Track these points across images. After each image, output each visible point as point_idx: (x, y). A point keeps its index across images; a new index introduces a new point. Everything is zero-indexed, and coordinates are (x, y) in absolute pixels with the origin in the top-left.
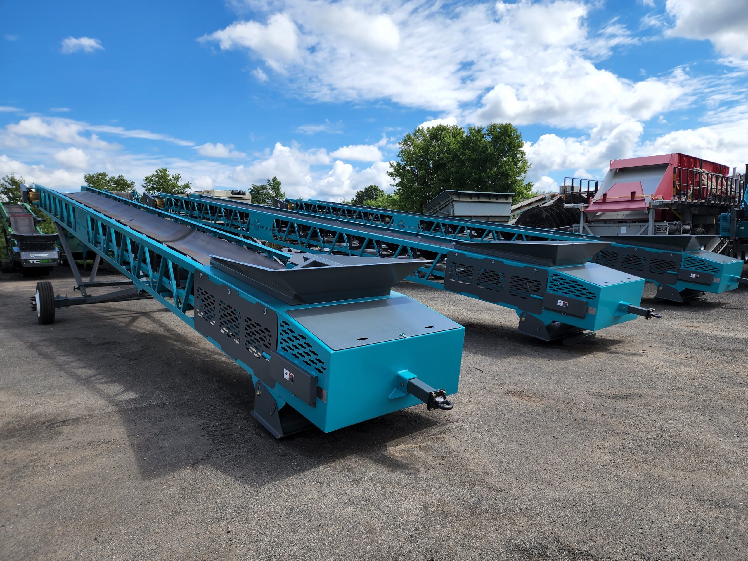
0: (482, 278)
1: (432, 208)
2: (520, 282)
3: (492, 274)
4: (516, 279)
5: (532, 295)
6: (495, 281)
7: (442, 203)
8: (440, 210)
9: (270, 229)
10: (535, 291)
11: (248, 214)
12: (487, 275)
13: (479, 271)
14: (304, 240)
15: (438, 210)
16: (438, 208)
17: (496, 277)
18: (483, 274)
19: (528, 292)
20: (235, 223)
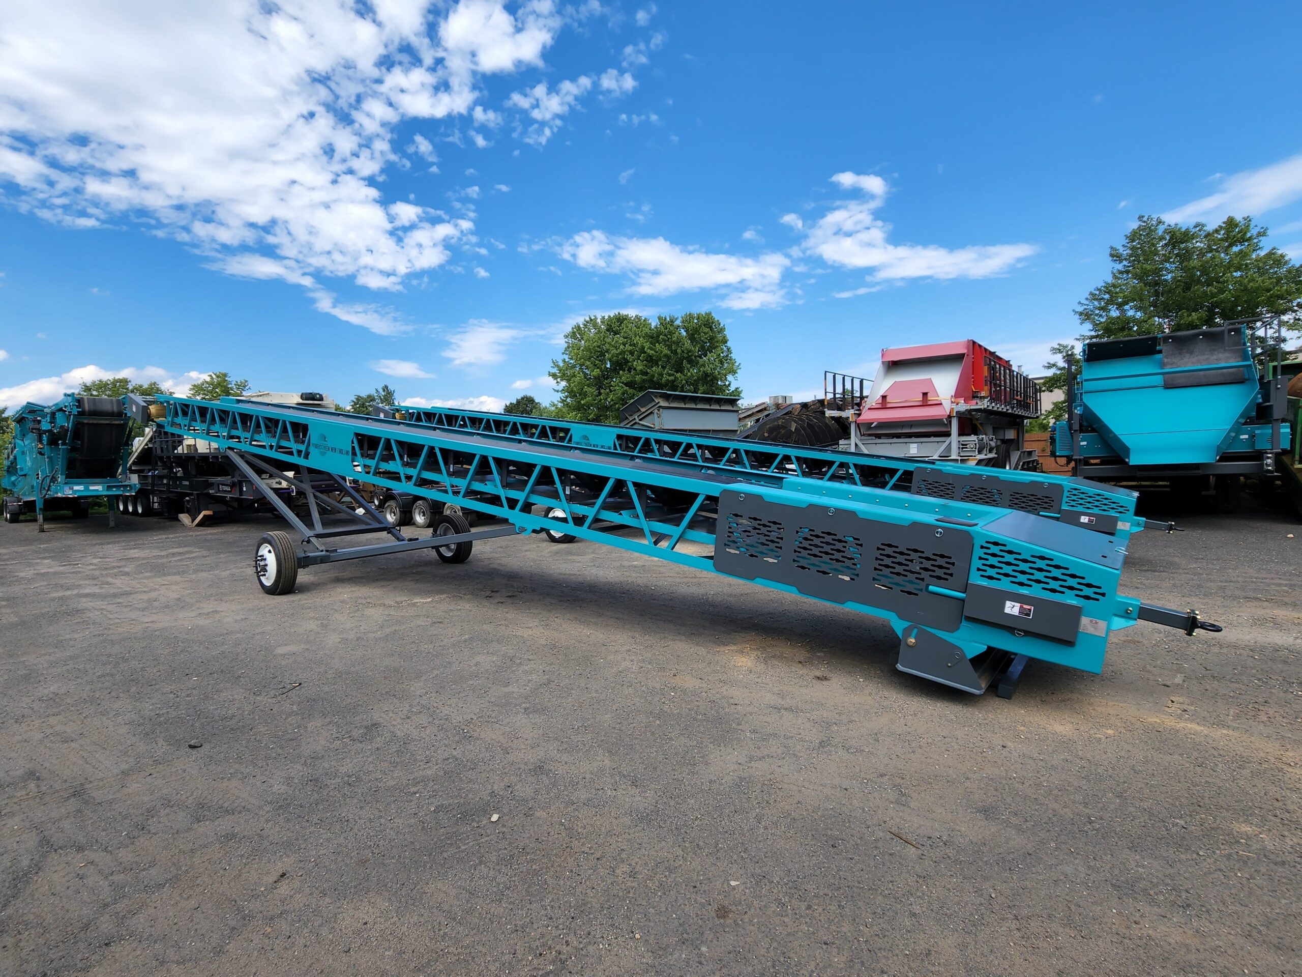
0: (805, 548)
1: (627, 418)
2: (901, 558)
3: (828, 538)
4: (889, 551)
5: (931, 588)
6: (838, 556)
7: (643, 410)
8: (640, 420)
9: (347, 453)
10: (939, 578)
11: (307, 425)
12: (817, 541)
13: (797, 532)
14: (413, 472)
15: (637, 420)
16: (636, 417)
17: (839, 546)
18: (806, 539)
19: (923, 579)
20: (284, 443)
